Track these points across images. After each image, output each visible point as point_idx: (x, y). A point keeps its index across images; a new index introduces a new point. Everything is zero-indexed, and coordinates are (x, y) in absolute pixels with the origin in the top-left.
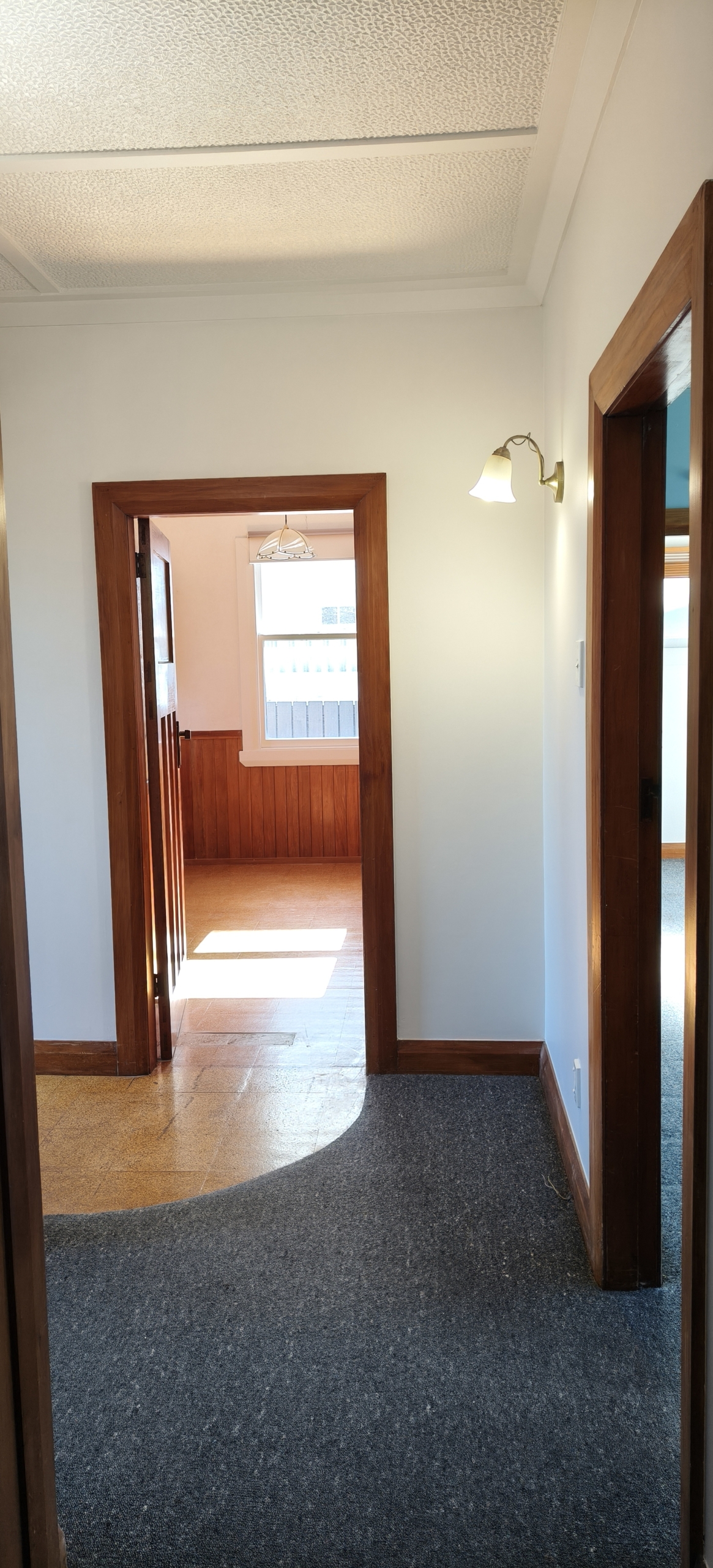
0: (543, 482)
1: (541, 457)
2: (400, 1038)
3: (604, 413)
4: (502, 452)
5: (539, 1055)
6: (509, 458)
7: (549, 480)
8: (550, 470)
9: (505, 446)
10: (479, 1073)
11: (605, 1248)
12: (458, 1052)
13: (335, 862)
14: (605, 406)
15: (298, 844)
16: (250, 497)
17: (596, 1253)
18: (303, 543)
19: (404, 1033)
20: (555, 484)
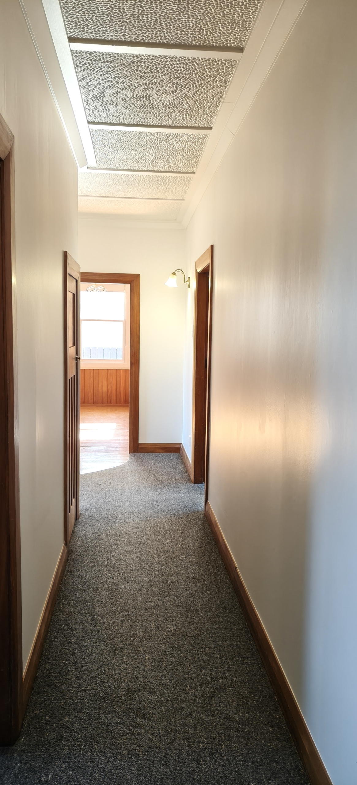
0: (185, 282)
1: (184, 275)
2: (139, 443)
3: (198, 272)
4: (174, 274)
5: (180, 447)
6: (176, 275)
7: (186, 282)
8: (187, 279)
9: (175, 272)
10: (163, 453)
11: (194, 474)
12: (156, 446)
13: (107, 406)
14: (199, 271)
15: (93, 399)
16: (100, 278)
17: (192, 477)
18: (103, 288)
19: (141, 441)
20: (188, 283)
